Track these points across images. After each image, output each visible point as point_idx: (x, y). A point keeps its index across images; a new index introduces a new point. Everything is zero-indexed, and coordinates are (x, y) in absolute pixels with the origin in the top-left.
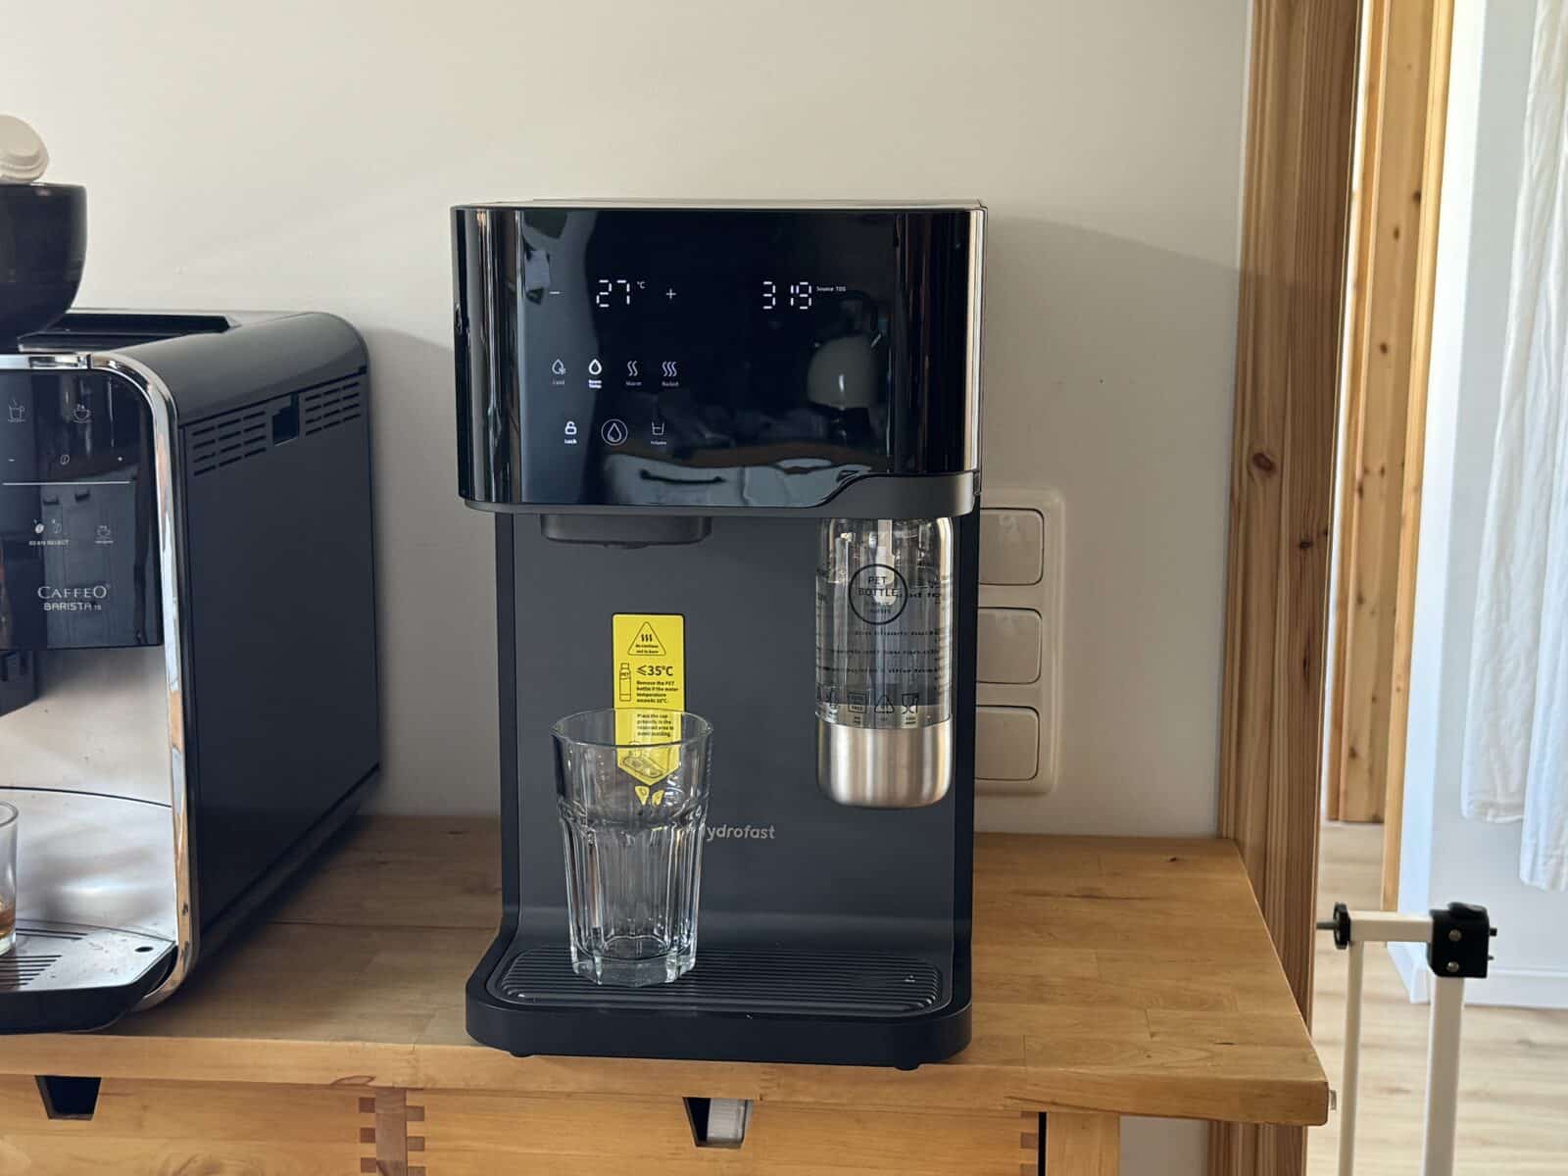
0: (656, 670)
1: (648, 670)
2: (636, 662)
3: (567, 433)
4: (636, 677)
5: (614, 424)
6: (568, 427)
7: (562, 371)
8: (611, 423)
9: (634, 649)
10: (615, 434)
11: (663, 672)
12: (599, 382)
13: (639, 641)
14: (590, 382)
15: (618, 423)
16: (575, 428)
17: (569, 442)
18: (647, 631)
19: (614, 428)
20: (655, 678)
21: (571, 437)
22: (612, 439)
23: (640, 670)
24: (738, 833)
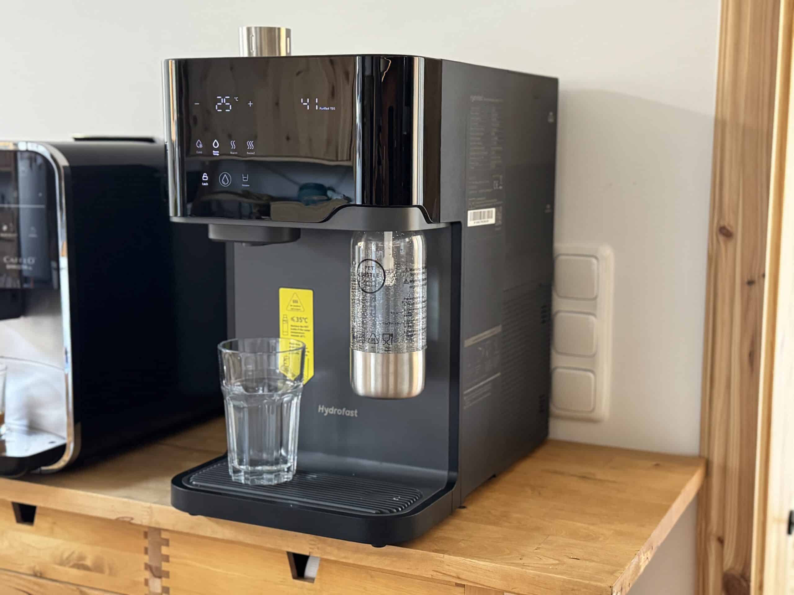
0: (299, 319)
1: (295, 319)
2: (291, 314)
3: (204, 179)
4: (291, 323)
5: (225, 175)
6: (204, 176)
7: (201, 146)
8: (224, 174)
9: (290, 308)
10: (225, 181)
11: (303, 321)
12: (218, 152)
13: (292, 303)
14: (214, 152)
15: (227, 174)
16: (207, 177)
17: (205, 184)
18: (295, 298)
19: (225, 177)
20: (299, 324)
21: (205, 182)
22: (224, 183)
23: (292, 319)
24: (340, 412)
